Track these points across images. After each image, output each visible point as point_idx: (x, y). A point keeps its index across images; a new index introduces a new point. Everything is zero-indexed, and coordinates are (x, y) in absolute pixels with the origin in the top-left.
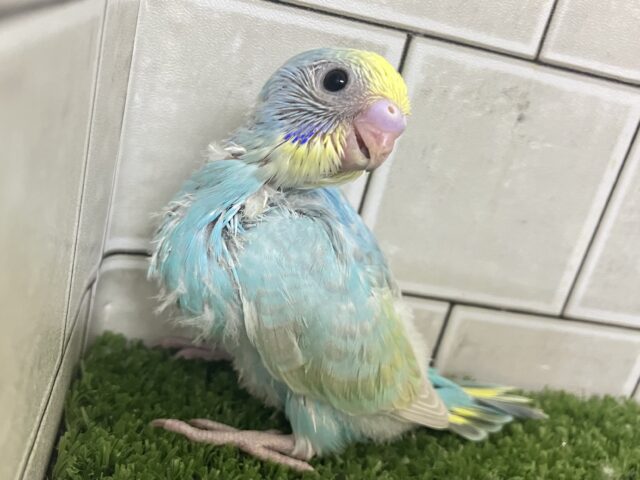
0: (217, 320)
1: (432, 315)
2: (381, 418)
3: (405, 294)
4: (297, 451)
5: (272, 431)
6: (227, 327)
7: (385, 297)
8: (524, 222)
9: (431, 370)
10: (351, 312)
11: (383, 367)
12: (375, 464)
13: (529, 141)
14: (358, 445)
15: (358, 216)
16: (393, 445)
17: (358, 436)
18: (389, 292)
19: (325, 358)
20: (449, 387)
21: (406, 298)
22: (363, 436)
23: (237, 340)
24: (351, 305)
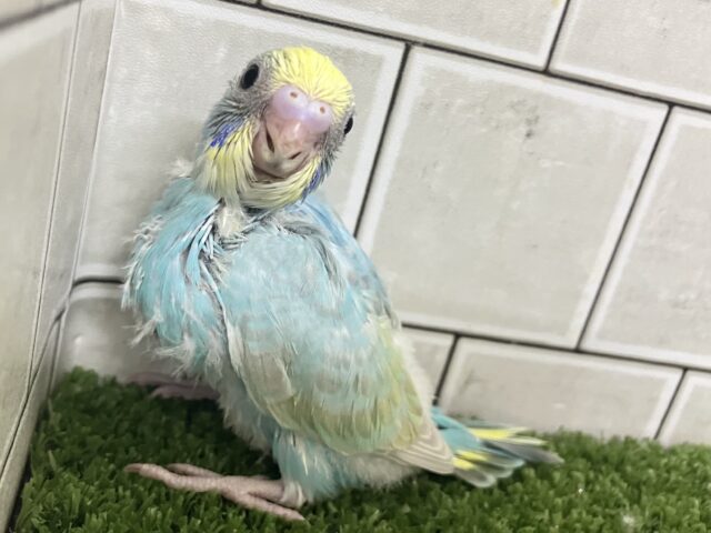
0: (198, 350)
1: (436, 348)
2: (379, 460)
3: (406, 326)
4: (286, 497)
5: (258, 477)
6: (208, 356)
7: (383, 325)
8: (535, 246)
9: (434, 408)
10: (345, 339)
11: (379, 400)
12: (372, 513)
13: (539, 159)
14: (355, 492)
15: (353, 239)
16: (392, 492)
17: (353, 481)
18: (388, 321)
19: (316, 390)
20: (454, 428)
21: (407, 330)
22: (359, 481)
23: (220, 371)
24: (345, 331)
